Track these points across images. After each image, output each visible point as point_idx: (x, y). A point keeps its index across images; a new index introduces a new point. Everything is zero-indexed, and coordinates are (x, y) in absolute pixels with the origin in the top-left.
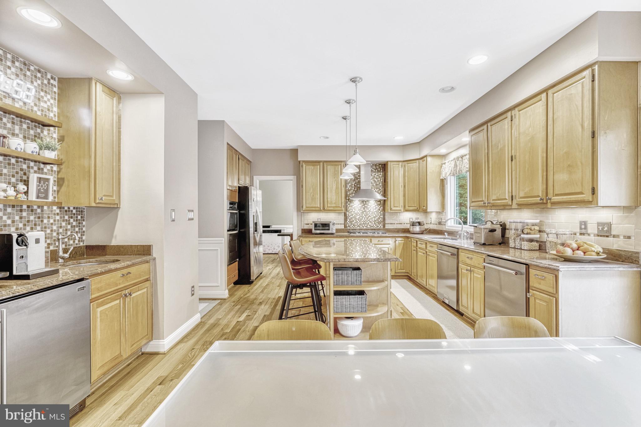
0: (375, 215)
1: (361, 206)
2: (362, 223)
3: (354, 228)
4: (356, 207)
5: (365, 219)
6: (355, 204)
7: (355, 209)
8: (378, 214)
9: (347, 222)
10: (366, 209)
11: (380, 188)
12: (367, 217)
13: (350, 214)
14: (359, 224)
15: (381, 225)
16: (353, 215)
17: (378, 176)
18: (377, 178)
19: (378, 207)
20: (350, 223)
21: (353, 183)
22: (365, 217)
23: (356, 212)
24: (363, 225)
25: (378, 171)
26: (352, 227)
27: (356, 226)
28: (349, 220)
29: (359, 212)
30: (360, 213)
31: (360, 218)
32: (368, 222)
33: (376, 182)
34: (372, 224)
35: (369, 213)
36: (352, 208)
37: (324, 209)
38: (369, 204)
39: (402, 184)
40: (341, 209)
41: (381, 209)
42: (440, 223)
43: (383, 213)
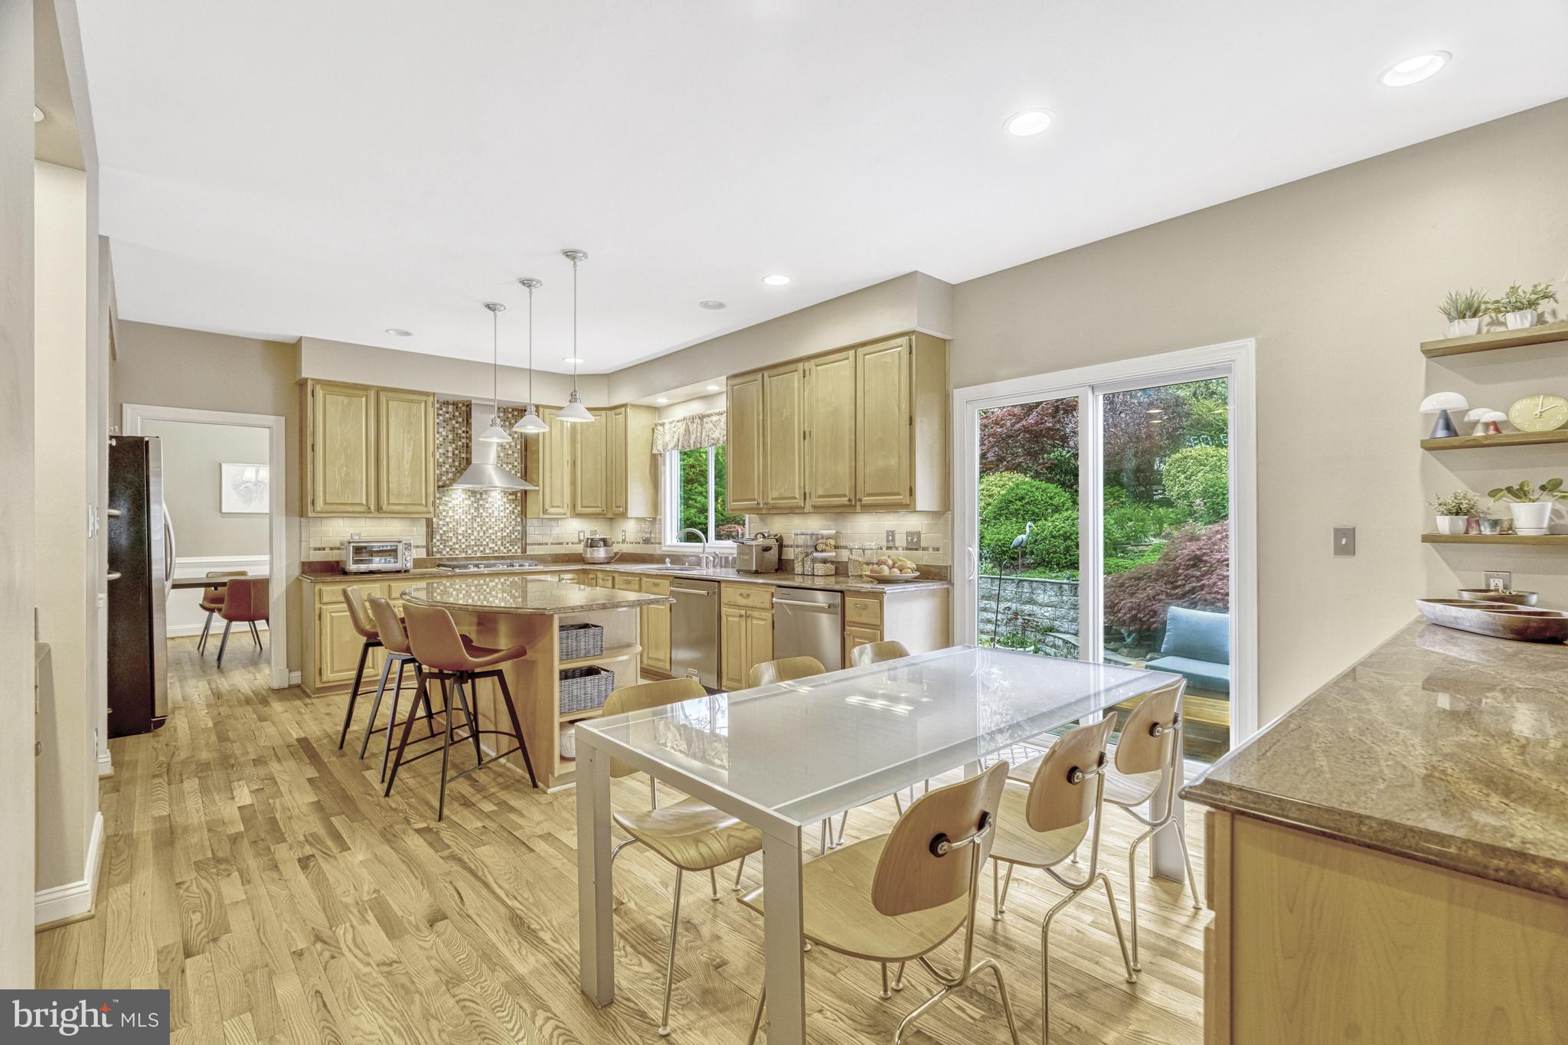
0: (502, 525)
1: (470, 502)
2: (473, 543)
3: (451, 554)
4: (457, 505)
5: (479, 534)
6: (453, 499)
7: (453, 510)
8: (510, 522)
9: (435, 541)
10: (481, 511)
11: (516, 464)
12: (484, 528)
13: (441, 523)
14: (463, 546)
15: (516, 548)
16: (451, 526)
19: (510, 506)
20: (441, 543)
21: (450, 449)
22: (479, 529)
23: (457, 517)
24: (476, 549)
25: (510, 424)
26: (448, 552)
27: (457, 552)
28: (438, 538)
29: (463, 517)
30: (466, 520)
31: (466, 531)
32: (487, 540)
33: (504, 448)
34: (496, 545)
35: (490, 520)
36: (447, 508)
37: (379, 509)
38: (490, 500)
39: (567, 457)
40: (425, 509)
41: (516, 511)
42: (647, 541)
43: (522, 520)
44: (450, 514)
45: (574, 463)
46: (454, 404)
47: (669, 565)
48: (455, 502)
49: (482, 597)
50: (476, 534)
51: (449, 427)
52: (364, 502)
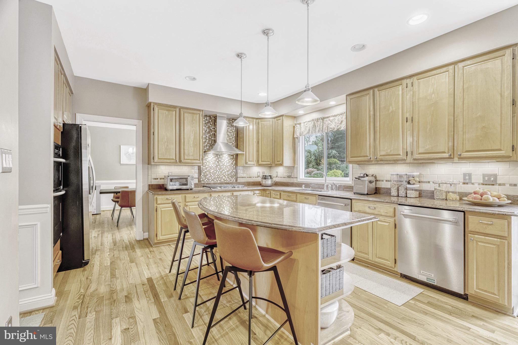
0: (228, 169)
1: (215, 159)
2: (216, 177)
3: (208, 182)
4: (210, 160)
5: (219, 173)
6: (209, 157)
7: (209, 163)
8: (231, 168)
9: (201, 176)
10: (220, 163)
11: (233, 143)
12: (221, 170)
13: (204, 168)
14: (213, 178)
15: (233, 179)
16: (208, 169)
17: (231, 130)
18: (230, 132)
19: (231, 161)
20: (204, 177)
21: (208, 136)
22: (219, 170)
23: (210, 165)
24: (217, 179)
25: (231, 125)
26: (207, 181)
27: (210, 181)
28: (203, 174)
29: (213, 165)
30: (214, 167)
31: (214, 172)
32: (222, 175)
33: (229, 136)
34: (226, 178)
35: (223, 167)
36: (206, 162)
37: (180, 161)
38: (223, 158)
39: (255, 140)
40: (199, 162)
41: (233, 163)
42: (289, 177)
43: (236, 167)
44: (208, 164)
45: (258, 143)
46: (209, 116)
47: (304, 188)
48: (210, 159)
49: (220, 200)
50: (217, 173)
51: (207, 126)
52: (174, 158)
